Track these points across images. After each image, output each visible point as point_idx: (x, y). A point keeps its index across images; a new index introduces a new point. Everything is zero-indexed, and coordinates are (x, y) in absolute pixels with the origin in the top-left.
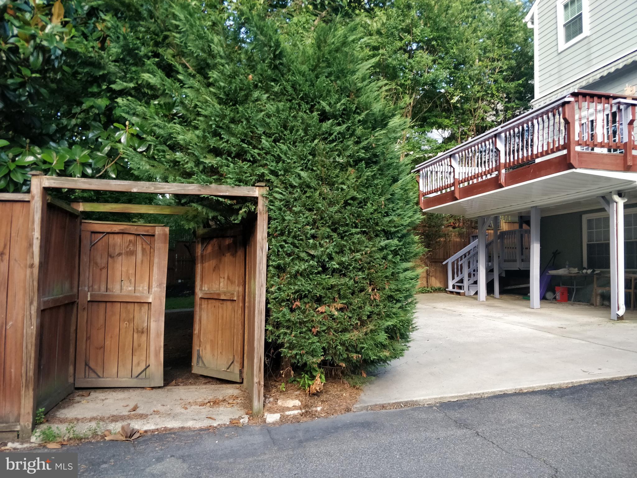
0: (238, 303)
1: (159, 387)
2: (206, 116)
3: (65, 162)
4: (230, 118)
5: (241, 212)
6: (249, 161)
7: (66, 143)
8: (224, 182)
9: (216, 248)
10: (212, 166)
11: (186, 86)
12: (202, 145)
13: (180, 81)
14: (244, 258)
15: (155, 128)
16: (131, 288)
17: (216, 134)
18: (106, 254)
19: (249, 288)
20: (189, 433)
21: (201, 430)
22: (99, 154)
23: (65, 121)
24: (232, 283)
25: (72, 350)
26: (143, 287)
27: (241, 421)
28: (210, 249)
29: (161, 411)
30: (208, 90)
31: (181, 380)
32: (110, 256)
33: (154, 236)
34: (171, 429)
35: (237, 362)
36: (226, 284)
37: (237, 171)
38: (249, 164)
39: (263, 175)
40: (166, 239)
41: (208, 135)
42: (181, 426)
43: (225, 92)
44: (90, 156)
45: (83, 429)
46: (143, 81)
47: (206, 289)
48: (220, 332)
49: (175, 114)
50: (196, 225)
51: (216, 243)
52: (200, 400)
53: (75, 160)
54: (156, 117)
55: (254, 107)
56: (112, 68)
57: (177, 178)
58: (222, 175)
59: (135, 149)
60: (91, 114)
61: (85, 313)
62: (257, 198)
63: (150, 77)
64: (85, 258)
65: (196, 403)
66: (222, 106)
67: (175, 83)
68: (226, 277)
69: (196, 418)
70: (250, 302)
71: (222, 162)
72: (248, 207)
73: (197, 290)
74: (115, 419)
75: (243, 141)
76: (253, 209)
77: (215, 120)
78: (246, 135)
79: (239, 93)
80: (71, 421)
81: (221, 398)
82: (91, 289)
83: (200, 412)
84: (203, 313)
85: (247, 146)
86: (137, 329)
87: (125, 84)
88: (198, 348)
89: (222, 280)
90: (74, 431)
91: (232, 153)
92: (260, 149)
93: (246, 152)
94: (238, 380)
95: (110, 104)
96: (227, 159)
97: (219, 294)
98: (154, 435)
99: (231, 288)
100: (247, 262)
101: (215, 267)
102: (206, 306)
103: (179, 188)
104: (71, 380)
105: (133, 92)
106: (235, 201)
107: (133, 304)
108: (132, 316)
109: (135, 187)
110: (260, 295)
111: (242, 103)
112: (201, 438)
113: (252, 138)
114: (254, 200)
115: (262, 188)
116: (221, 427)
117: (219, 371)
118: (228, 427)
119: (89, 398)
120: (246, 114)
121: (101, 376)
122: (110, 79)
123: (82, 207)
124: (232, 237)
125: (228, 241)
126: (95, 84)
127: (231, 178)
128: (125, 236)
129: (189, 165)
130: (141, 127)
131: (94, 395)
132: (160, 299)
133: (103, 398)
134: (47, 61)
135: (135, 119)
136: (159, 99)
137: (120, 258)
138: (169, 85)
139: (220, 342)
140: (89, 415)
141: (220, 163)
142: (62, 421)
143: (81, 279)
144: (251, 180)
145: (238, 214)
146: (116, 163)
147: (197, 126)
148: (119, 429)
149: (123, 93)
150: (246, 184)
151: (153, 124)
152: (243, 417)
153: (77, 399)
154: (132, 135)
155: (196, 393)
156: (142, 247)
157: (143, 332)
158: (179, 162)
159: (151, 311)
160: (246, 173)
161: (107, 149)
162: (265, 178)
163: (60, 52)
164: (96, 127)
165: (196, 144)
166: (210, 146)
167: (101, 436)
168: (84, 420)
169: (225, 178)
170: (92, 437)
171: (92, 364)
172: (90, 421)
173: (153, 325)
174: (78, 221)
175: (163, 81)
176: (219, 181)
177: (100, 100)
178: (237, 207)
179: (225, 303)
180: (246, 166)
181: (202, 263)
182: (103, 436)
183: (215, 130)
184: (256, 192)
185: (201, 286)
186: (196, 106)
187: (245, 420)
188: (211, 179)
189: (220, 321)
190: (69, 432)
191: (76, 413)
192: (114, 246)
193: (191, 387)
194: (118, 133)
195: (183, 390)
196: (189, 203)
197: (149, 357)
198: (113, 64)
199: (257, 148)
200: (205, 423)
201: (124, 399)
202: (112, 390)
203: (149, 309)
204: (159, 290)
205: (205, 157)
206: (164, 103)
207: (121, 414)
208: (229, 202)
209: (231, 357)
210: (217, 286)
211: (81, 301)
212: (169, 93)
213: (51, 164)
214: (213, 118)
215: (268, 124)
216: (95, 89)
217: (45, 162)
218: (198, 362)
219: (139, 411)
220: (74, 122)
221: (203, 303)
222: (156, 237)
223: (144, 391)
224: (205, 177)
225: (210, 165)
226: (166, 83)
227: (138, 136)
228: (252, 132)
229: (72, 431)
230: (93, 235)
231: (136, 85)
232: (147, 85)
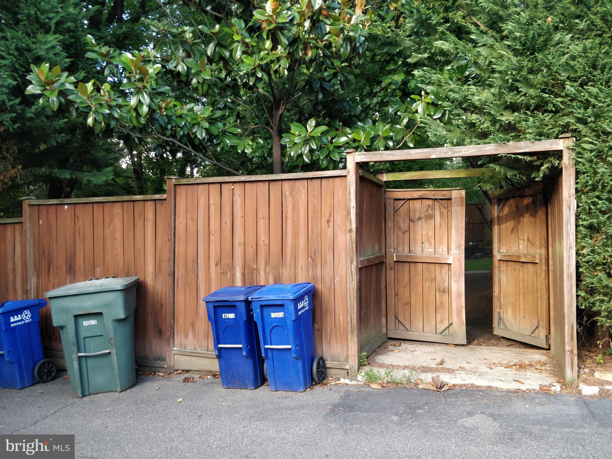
0: (541, 266)
1: (463, 345)
2: (500, 72)
3: (371, 139)
4: (528, 69)
5: (542, 168)
6: (551, 112)
7: (370, 121)
8: (522, 138)
9: (514, 209)
10: (510, 123)
11: (480, 45)
12: (498, 103)
13: (472, 41)
14: (545, 218)
15: (450, 93)
16: (432, 250)
17: (513, 89)
18: (408, 218)
19: (552, 250)
20: (497, 393)
21: (509, 391)
22: (398, 126)
23: (368, 101)
24: (533, 244)
25: (383, 304)
26: (442, 250)
27: (553, 388)
28: (506, 210)
29: (467, 368)
30: (502, 44)
31: (482, 340)
32: (411, 220)
33: (450, 199)
34: (477, 387)
35: (543, 327)
36: (525, 246)
37: (537, 124)
38: (551, 115)
39: (568, 125)
40: (462, 201)
41: (505, 91)
42: (488, 385)
43: (521, 42)
44: (391, 129)
45: (399, 375)
46: (435, 49)
47: (505, 251)
48: (521, 295)
49: (468, 76)
50: (493, 186)
51: (513, 203)
52: (505, 362)
53: (379, 136)
54: (451, 82)
55: (556, 52)
56: (408, 43)
57: (473, 140)
58: (519, 131)
59: (431, 117)
60: (389, 90)
61: (393, 272)
62: (561, 151)
63: (443, 44)
64: (390, 224)
65: (501, 365)
66: (519, 58)
67: (467, 44)
68: (526, 239)
69: (503, 379)
70: (554, 265)
71: (520, 118)
72: (551, 162)
73: (495, 252)
74: (425, 370)
75: (543, 91)
76: (557, 164)
77: (511, 74)
78: (546, 84)
79: (537, 40)
80: (387, 367)
81: (527, 363)
82: (396, 250)
83: (507, 374)
84: (502, 275)
85: (548, 96)
86: (439, 288)
87: (420, 56)
88: (498, 310)
89: (521, 242)
90: (391, 376)
91: (531, 105)
92: (563, 97)
93: (546, 103)
94: (545, 346)
95: (405, 78)
96: (525, 113)
97: (519, 257)
98: (462, 390)
99: (531, 251)
100: (549, 222)
101: (513, 229)
102: (505, 268)
103: (477, 150)
104: (384, 330)
105: (426, 62)
106: (535, 158)
107: (434, 265)
108: (433, 276)
109: (434, 153)
110: (569, 258)
111: (540, 50)
112: (510, 399)
113: (553, 86)
114: (558, 154)
115: (567, 139)
116: (530, 392)
117: (522, 335)
118: (538, 393)
119: (400, 348)
120: (547, 61)
121: (409, 329)
122: (405, 54)
123: (385, 178)
124: (530, 196)
125: (526, 201)
126: (392, 62)
127: (530, 133)
128: (424, 201)
129: (485, 125)
130: (436, 95)
131: (404, 345)
132: (459, 261)
133: (413, 349)
134: (354, 49)
135: (429, 88)
136: (452, 64)
137: (420, 222)
138: (462, 48)
139: (522, 306)
140: (402, 363)
141: (517, 119)
142: (381, 366)
143: (388, 241)
144: (554, 132)
145: (539, 170)
146: (413, 133)
147: (492, 83)
148: (430, 380)
149: (417, 65)
150: (548, 137)
151: (448, 90)
152: (554, 384)
153: (391, 348)
154: (428, 104)
155: (500, 354)
156: (440, 211)
157: (444, 292)
158: (475, 123)
159: (451, 272)
160: (547, 125)
161: (405, 121)
162: (571, 128)
163: (363, 39)
164: (395, 102)
165: (492, 103)
166: (507, 102)
167: (414, 383)
168: (398, 367)
169: (524, 133)
170: (407, 383)
171: (401, 318)
172: (404, 369)
173: (454, 286)
174: (383, 190)
175: (456, 45)
176: (517, 138)
177: (396, 76)
178: (538, 163)
179: (525, 265)
180: (547, 117)
181: (499, 224)
182: (417, 384)
183: (512, 84)
184: (560, 145)
185: (499, 248)
186: (491, 62)
187: (557, 388)
188: (508, 137)
189: (521, 284)
190: (387, 376)
191: (390, 360)
192: (414, 211)
193: (494, 348)
194: (415, 104)
195: (486, 350)
196: (485, 164)
197: (452, 315)
198: (408, 39)
199: (560, 96)
200: (514, 386)
201: (431, 353)
202: (419, 343)
203: (449, 270)
204: (457, 251)
205: (502, 115)
206: (457, 67)
207: (430, 366)
208: (529, 159)
209: (536, 322)
210: (516, 248)
211: (389, 261)
212: (463, 55)
213: (360, 141)
214: (509, 73)
215: (572, 67)
216: (392, 67)
217: (354, 141)
218: (499, 324)
219: (446, 365)
220: (375, 100)
221: (502, 266)
222: (453, 200)
223: (448, 347)
224: (502, 136)
225: (507, 122)
226: (459, 46)
227: (434, 104)
228: (553, 80)
229: (389, 376)
230: (396, 202)
231: (430, 55)
232: (440, 53)
